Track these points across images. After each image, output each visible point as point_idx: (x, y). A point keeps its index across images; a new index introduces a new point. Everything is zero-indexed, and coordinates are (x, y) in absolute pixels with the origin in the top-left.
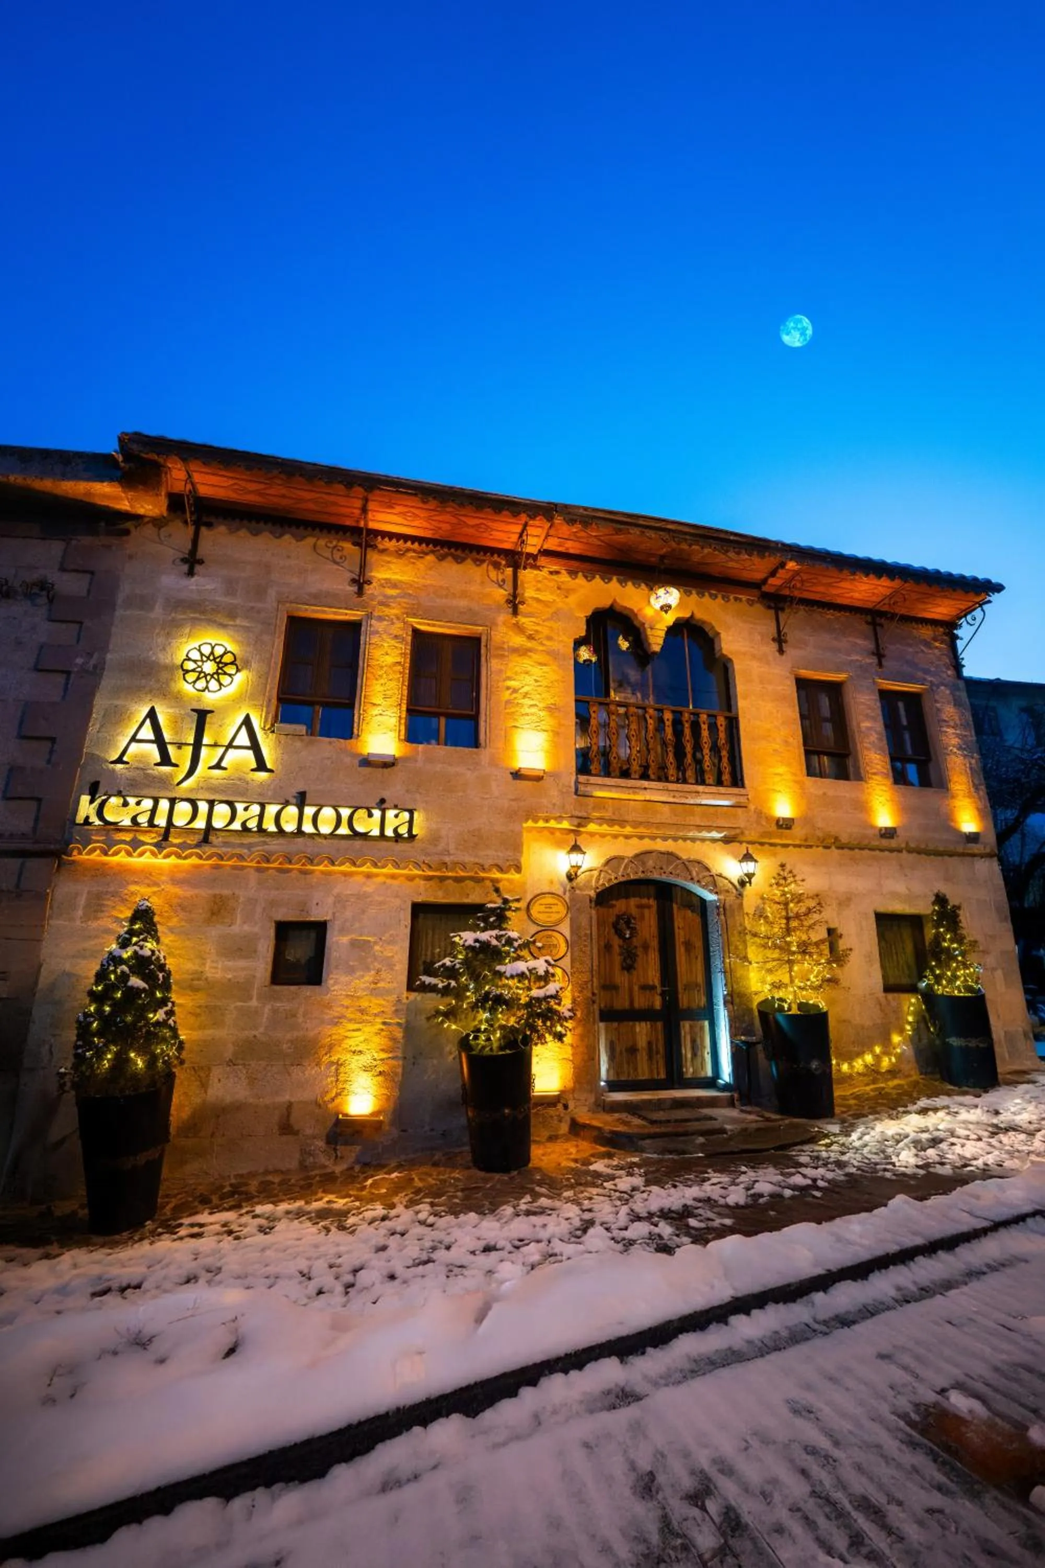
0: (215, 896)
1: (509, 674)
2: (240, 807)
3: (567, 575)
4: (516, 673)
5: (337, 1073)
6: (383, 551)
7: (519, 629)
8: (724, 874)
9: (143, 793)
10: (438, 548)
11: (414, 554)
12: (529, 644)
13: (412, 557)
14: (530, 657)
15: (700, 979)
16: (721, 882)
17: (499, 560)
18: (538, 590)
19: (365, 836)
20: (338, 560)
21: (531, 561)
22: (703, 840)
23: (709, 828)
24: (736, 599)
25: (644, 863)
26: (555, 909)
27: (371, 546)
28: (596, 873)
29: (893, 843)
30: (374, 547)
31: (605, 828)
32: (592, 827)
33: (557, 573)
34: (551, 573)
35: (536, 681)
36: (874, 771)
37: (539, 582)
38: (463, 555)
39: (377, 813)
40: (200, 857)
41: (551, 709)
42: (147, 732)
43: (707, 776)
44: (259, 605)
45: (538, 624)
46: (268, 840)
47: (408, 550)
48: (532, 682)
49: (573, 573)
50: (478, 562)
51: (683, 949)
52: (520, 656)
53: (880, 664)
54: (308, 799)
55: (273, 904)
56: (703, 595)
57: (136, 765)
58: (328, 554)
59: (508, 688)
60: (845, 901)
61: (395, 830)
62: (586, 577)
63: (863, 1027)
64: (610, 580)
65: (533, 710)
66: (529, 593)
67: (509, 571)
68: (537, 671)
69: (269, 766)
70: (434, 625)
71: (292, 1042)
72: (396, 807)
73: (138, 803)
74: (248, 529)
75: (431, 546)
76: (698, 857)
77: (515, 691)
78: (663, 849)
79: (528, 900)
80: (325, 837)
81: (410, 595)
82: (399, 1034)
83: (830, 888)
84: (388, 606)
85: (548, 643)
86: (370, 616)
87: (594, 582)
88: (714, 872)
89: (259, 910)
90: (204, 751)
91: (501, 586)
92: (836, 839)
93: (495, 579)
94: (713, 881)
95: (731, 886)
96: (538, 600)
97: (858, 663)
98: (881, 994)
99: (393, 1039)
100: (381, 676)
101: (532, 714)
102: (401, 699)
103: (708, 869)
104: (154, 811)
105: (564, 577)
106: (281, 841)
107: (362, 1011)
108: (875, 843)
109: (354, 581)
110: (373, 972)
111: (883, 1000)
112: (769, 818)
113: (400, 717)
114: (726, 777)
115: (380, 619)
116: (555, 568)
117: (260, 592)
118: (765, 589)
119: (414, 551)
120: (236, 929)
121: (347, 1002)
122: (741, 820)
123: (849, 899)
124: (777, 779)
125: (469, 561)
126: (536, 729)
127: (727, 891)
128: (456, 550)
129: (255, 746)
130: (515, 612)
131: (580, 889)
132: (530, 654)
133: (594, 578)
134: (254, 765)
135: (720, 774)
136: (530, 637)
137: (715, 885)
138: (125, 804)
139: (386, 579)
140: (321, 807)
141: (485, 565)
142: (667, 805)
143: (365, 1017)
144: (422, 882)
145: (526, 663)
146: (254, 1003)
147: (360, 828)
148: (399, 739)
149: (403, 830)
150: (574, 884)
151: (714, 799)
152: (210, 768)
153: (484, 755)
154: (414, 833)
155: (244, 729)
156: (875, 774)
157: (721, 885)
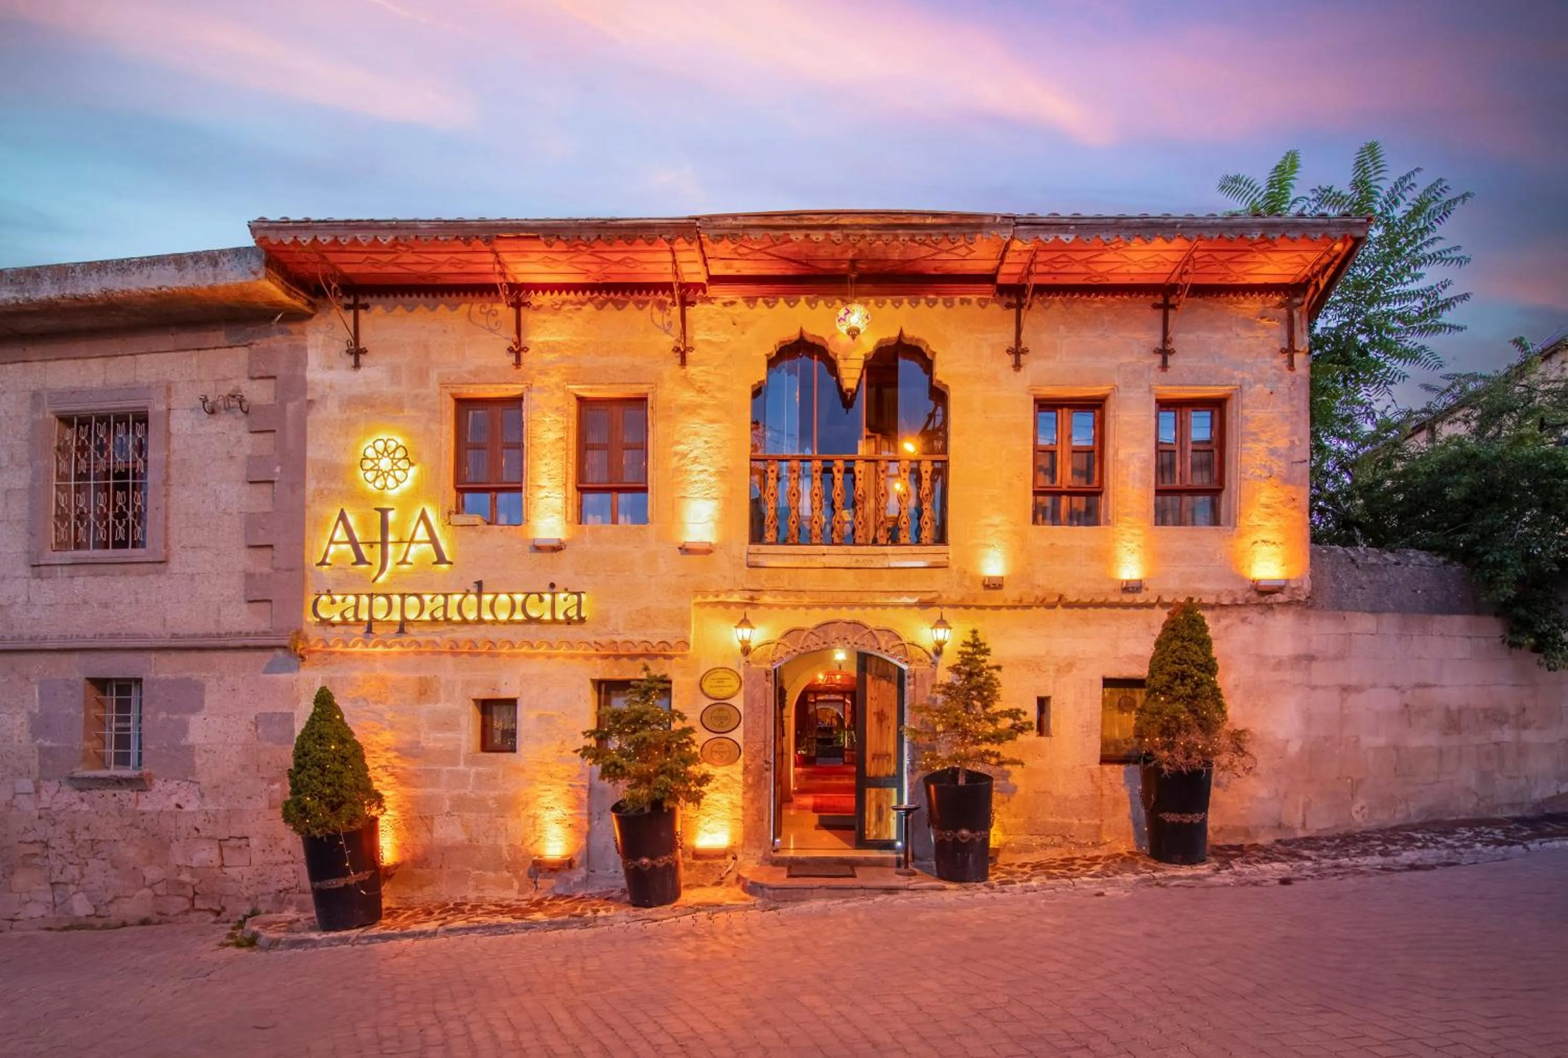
0: (420, 678)
1: (676, 438)
2: (427, 598)
3: (745, 305)
4: (685, 436)
5: (534, 825)
6: (538, 308)
7: (688, 382)
8: (918, 642)
9: (347, 590)
10: (596, 294)
11: (571, 307)
12: (699, 399)
13: (570, 311)
14: (699, 414)
15: (891, 748)
16: (912, 651)
17: (664, 298)
18: (710, 329)
19: (538, 621)
20: (493, 326)
21: (700, 293)
22: (896, 606)
23: (899, 593)
24: (962, 301)
25: (826, 633)
26: (727, 683)
27: (525, 304)
28: (773, 646)
29: (1139, 598)
30: (528, 305)
31: (780, 600)
32: (767, 599)
33: (732, 303)
34: (725, 304)
35: (706, 442)
36: (1128, 510)
37: (711, 318)
38: (623, 299)
39: (547, 597)
40: (403, 646)
41: (722, 474)
42: (340, 534)
43: (901, 535)
44: (423, 391)
45: (709, 373)
46: (455, 627)
47: (564, 303)
48: (702, 444)
49: (751, 300)
50: (641, 304)
51: (874, 719)
52: (689, 414)
53: (1164, 366)
54: (485, 589)
55: (468, 684)
56: (918, 303)
57: (338, 565)
58: (483, 323)
59: (676, 454)
60: (1066, 667)
61: (565, 613)
62: (767, 303)
63: (1066, 799)
64: (797, 302)
65: (703, 476)
66: (698, 335)
67: (676, 310)
68: (707, 429)
69: (448, 558)
70: (596, 390)
71: (495, 798)
72: (566, 590)
73: (343, 601)
74: (404, 305)
75: (588, 293)
76: (889, 626)
77: (684, 456)
78: (848, 619)
79: (701, 674)
80: (505, 623)
81: (569, 357)
82: (584, 795)
83: (1048, 653)
84: (547, 374)
85: (719, 395)
86: (529, 388)
87: (778, 307)
88: (905, 640)
89: (458, 689)
90: (391, 548)
91: (667, 332)
92: (1061, 597)
93: (660, 324)
94: (905, 648)
95: (925, 655)
96: (709, 343)
97: (1130, 368)
98: (1095, 764)
99: (579, 799)
100: (545, 455)
101: (702, 482)
102: (567, 478)
103: (899, 638)
104: (357, 607)
105: (741, 307)
106: (467, 628)
107: (551, 776)
108: (1114, 599)
109: (511, 350)
110: (559, 742)
111: (1097, 773)
112: (973, 579)
113: (566, 498)
114: (927, 534)
115: (541, 390)
116: (728, 298)
117: (422, 376)
118: (1001, 280)
119: (571, 302)
120: (441, 706)
121: (538, 768)
122: (939, 583)
123: (1071, 665)
124: (991, 530)
125: (631, 305)
126: (706, 498)
127: (920, 660)
128: (616, 294)
129: (434, 541)
130: (683, 363)
131: (756, 663)
132: (700, 410)
133: (776, 302)
134: (435, 559)
135: (919, 530)
136: (701, 391)
137: (906, 654)
138: (333, 602)
139: (543, 343)
140: (497, 594)
141: (649, 307)
142: (851, 572)
143: (553, 780)
144: (599, 661)
145: (694, 423)
146: (462, 767)
147: (534, 614)
148: (567, 522)
149: (573, 613)
150: (750, 658)
151: (906, 560)
152: (398, 564)
153: (651, 529)
154: (583, 615)
155: (422, 523)
156: (1127, 515)
157: (913, 653)
